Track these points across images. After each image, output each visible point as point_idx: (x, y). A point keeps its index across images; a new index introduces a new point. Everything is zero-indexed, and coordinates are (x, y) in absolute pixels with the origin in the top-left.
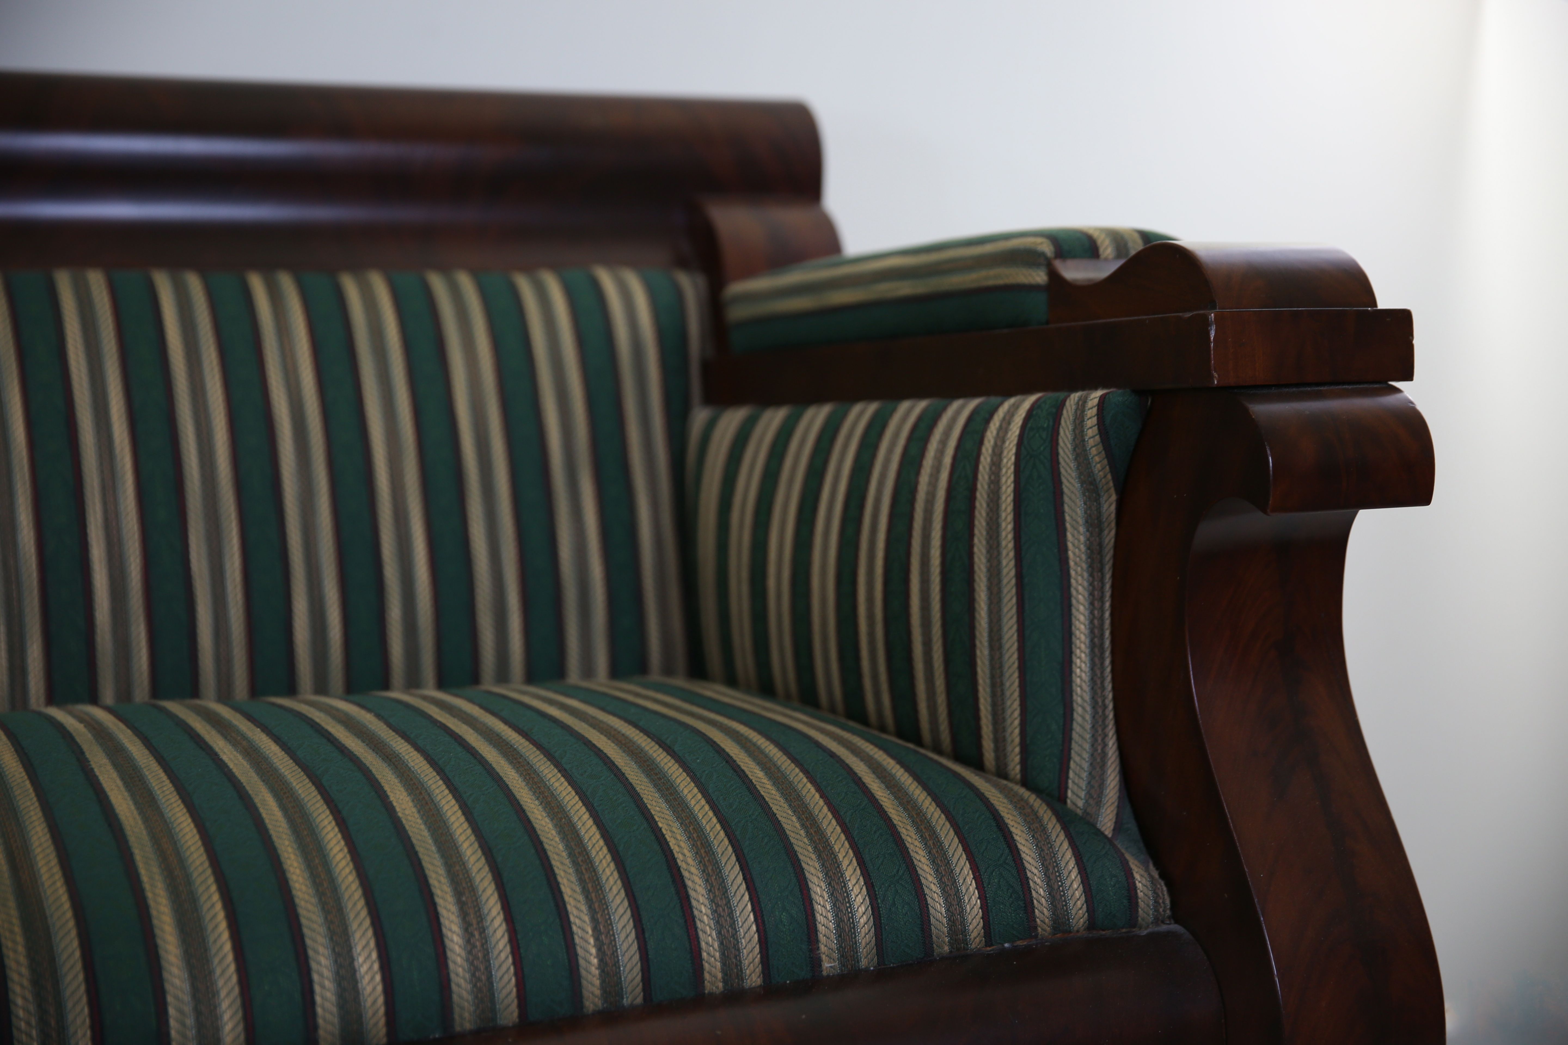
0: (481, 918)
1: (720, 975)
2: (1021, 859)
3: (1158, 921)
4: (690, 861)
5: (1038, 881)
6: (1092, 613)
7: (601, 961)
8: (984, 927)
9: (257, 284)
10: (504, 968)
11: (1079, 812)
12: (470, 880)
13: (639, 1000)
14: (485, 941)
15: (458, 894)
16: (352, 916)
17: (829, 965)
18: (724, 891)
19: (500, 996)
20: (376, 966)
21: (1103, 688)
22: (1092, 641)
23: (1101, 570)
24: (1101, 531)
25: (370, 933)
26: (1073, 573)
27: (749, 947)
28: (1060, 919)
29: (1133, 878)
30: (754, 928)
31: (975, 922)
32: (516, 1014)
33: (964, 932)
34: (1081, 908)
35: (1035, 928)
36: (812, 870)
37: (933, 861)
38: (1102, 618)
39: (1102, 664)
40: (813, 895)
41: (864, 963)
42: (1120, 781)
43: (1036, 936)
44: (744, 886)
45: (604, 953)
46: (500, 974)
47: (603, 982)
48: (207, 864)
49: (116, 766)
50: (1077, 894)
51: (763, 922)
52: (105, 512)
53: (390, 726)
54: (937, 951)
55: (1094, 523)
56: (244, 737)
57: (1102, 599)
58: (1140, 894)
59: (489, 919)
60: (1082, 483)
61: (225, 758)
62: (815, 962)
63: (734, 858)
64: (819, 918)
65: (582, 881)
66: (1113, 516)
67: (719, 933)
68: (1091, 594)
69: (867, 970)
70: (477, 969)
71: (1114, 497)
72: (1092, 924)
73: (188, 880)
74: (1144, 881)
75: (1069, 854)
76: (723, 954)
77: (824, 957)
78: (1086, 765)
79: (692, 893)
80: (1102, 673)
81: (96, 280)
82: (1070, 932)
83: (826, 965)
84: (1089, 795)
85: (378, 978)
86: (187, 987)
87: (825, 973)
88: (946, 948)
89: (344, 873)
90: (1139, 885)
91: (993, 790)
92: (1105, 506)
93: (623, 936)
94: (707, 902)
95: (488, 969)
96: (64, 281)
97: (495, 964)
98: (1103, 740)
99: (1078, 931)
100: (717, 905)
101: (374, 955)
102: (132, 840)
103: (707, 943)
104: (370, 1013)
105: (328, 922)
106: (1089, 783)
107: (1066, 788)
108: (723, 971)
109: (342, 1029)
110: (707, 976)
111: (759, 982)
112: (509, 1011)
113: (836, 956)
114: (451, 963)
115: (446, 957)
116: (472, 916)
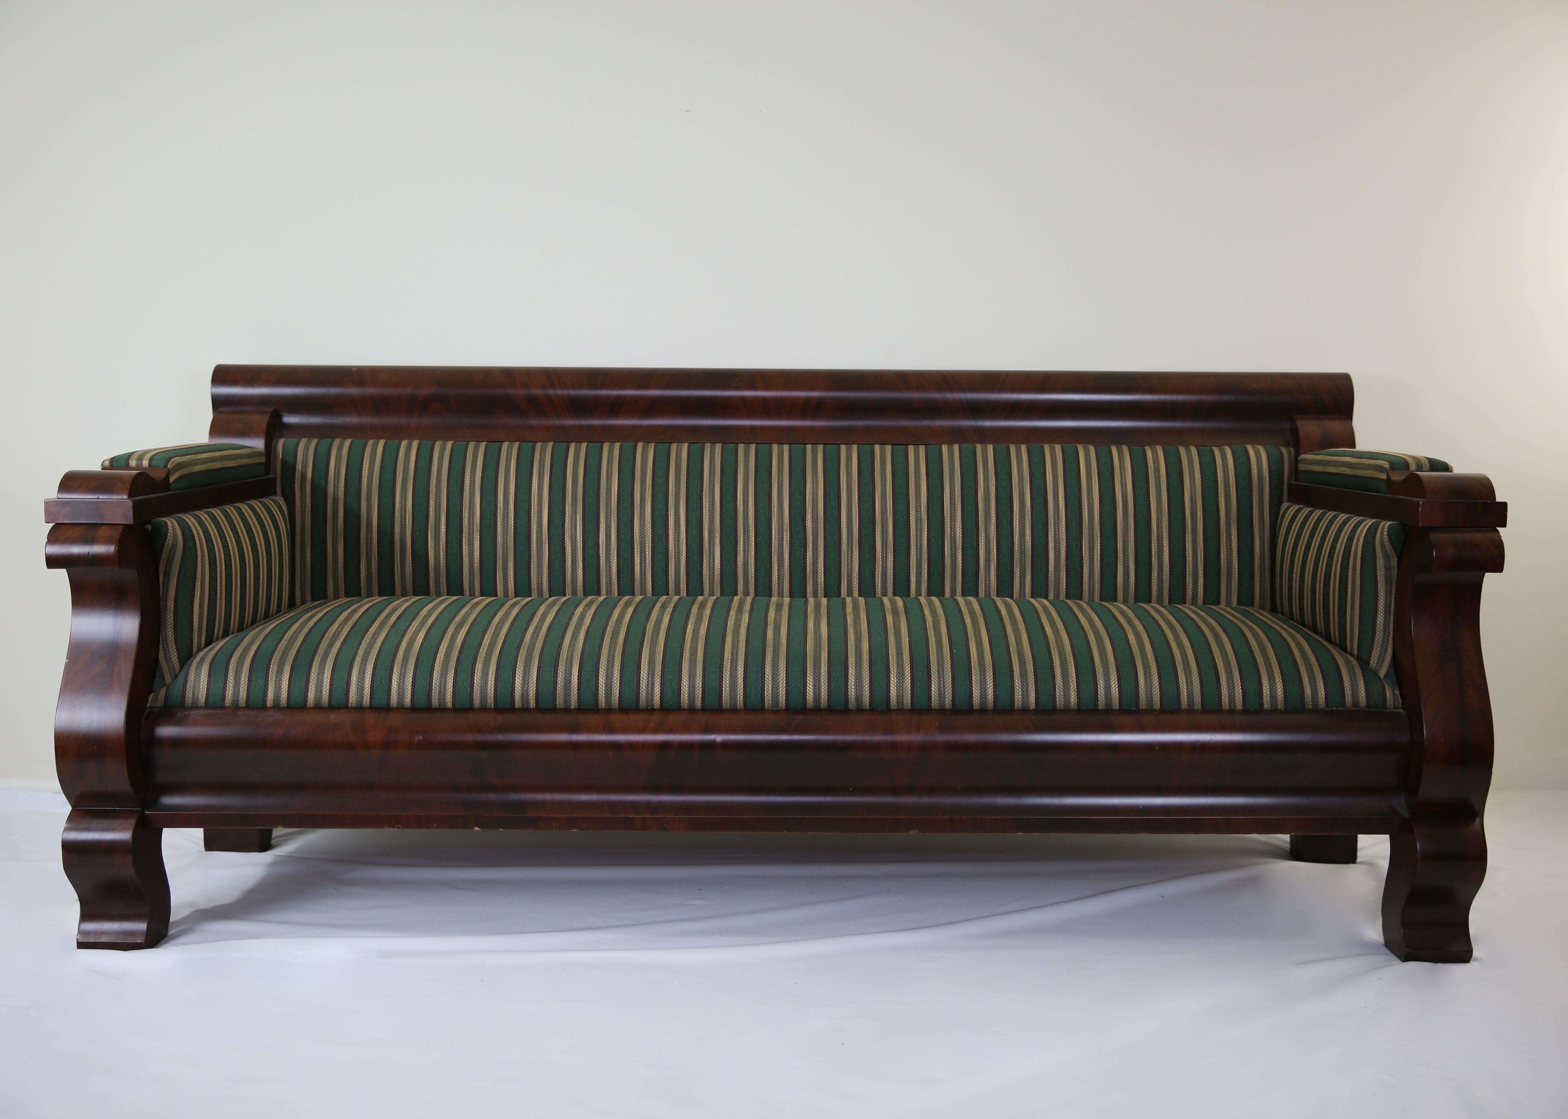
0: (1150, 676)
2: (1343, 681)
3: (1395, 708)
4: (1222, 667)
5: (1348, 689)
6: (1386, 599)
7: (1188, 694)
8: (1325, 701)
9: (1114, 450)
10: (1156, 692)
11: (1374, 669)
12: (1149, 665)
13: (1200, 708)
15: (1144, 668)
16: (1111, 670)
17: (1266, 706)
18: (1232, 678)
19: (1154, 700)
20: (1117, 686)
21: (1389, 626)
22: (1385, 609)
23: (1391, 584)
24: (1391, 571)
25: (1116, 676)
26: (1379, 585)
27: (1239, 696)
28: (1355, 702)
29: (1386, 692)
30: (1241, 691)
31: (1322, 699)
32: (1159, 706)
33: (1318, 702)
34: (1364, 699)
35: (1345, 704)
36: (1264, 675)
37: (1309, 677)
38: (1390, 602)
39: (1389, 618)
40: (1263, 683)
41: (1279, 707)
42: (1391, 660)
43: (1346, 707)
44: (1239, 677)
45: (1189, 692)
46: (1155, 694)
47: (1188, 700)
48: (1071, 650)
49: (1048, 619)
50: (1363, 695)
51: (1244, 689)
52: (1055, 532)
53: (1136, 615)
54: (1307, 707)
55: (1388, 568)
56: (1088, 614)
57: (1391, 595)
58: (1388, 698)
59: (1153, 677)
60: (1383, 554)
61: (1081, 620)
62: (1262, 705)
63: (1237, 668)
64: (1264, 690)
65: (1185, 669)
66: (1396, 566)
67: (1228, 691)
68: (1386, 592)
69: (1281, 709)
70: (1148, 691)
71: (1396, 559)
72: (1368, 705)
73: (1065, 654)
74: (1390, 694)
75: (1362, 681)
76: (1229, 697)
77: (1265, 703)
78: (1378, 653)
79: (1221, 677)
80: (1389, 621)
81: (1058, 448)
82: (1359, 707)
84: (1378, 663)
85: (1117, 689)
86: (1062, 684)
87: (1265, 708)
88: (1311, 707)
89: (1110, 658)
90: (1388, 695)
91: (1340, 657)
92: (1393, 562)
93: (1196, 687)
94: (1225, 681)
95: (1151, 691)
96: (1047, 448)
97: (1153, 690)
98: (1386, 644)
99: (1362, 707)
100: (1229, 682)
101: (1117, 681)
102: (1050, 641)
103: (1224, 693)
104: (1114, 699)
105: (1104, 671)
106: (1378, 659)
107: (1371, 659)
108: (1229, 703)
109: (1105, 703)
110: (1223, 704)
111: (1241, 708)
112: (1157, 705)
113: (1269, 703)
114: (1140, 688)
115: (1138, 686)
116: (1148, 675)
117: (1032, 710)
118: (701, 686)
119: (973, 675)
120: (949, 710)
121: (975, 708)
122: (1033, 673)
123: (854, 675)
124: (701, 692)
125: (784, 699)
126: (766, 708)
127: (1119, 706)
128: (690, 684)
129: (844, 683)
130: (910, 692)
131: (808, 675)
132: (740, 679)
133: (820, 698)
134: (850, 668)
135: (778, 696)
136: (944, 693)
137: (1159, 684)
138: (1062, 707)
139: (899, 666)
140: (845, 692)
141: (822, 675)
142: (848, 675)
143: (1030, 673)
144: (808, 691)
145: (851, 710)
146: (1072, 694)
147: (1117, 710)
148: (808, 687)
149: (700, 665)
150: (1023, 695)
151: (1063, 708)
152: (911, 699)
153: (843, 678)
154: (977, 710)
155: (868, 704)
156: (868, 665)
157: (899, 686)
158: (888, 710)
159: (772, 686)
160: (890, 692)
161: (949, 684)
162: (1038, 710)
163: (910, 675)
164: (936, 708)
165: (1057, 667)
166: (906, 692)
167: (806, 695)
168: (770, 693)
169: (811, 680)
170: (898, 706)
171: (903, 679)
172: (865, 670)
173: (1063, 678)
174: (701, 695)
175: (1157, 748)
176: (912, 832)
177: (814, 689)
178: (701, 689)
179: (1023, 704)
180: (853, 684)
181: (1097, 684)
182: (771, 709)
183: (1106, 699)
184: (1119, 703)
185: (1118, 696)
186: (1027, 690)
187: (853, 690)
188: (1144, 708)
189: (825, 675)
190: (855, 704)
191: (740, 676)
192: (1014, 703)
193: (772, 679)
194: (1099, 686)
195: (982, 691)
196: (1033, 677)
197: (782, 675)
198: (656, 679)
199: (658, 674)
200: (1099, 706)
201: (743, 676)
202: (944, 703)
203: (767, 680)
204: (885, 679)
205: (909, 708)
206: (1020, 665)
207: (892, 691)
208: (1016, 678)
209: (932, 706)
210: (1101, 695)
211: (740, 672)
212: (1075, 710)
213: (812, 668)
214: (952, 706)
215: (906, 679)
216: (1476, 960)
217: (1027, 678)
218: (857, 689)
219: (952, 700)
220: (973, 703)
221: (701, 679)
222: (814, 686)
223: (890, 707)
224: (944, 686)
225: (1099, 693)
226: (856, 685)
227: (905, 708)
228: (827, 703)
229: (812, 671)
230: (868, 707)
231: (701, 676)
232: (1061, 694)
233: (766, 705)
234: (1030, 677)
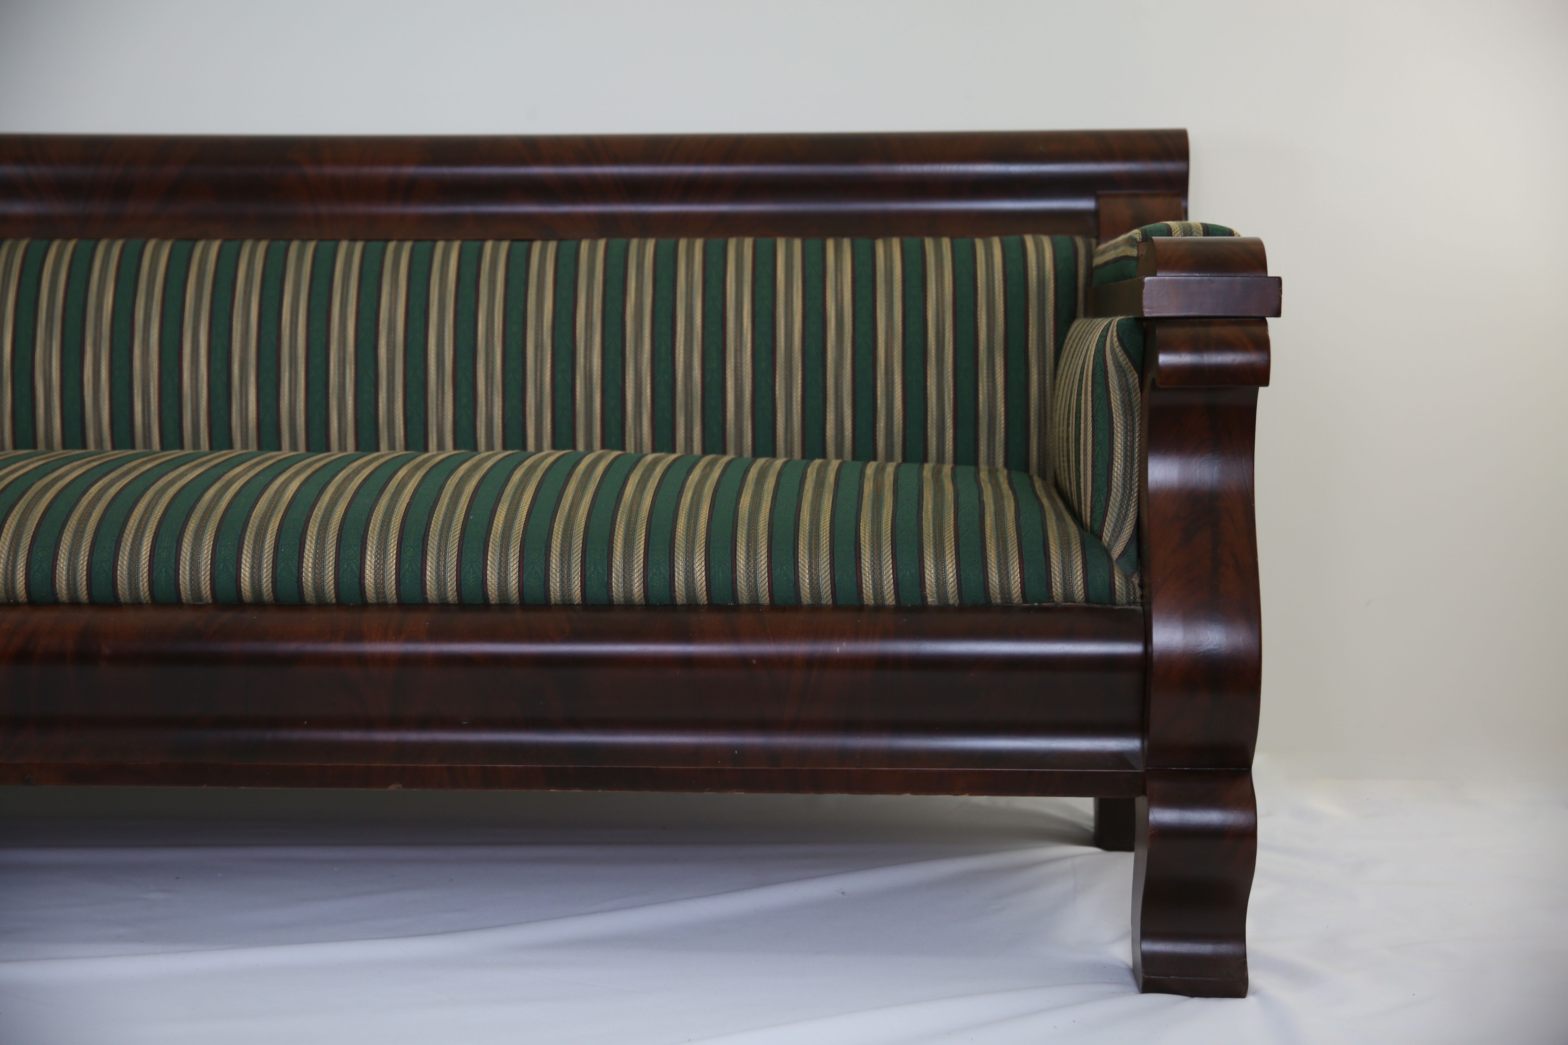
0: (756, 554)
1: (872, 597)
2: (1050, 562)
3: (1129, 603)
4: (867, 542)
5: (1057, 574)
6: (1126, 438)
7: (810, 581)
8: (1021, 593)
9: (830, 244)
10: (763, 578)
11: (1106, 545)
12: (756, 537)
13: (830, 602)
14: (755, 565)
17: (931, 600)
18: (880, 557)
20: (703, 569)
21: (1131, 479)
22: (1125, 453)
23: (1132, 414)
24: (1130, 394)
26: (1114, 416)
27: (888, 585)
28: (1068, 595)
29: (1114, 578)
30: (892, 576)
31: (1016, 590)
32: (768, 600)
33: (1009, 593)
34: (1080, 591)
35: (1053, 597)
36: (928, 553)
37: (998, 556)
38: (1133, 442)
39: (1132, 466)
40: (926, 565)
41: (951, 602)
42: (1133, 530)
43: (1053, 601)
44: (891, 556)
45: (812, 578)
46: (760, 580)
47: (811, 591)
50: (1079, 583)
51: (897, 574)
54: (993, 601)
55: (1125, 389)
57: (1133, 431)
58: (1117, 588)
59: (760, 555)
60: (1116, 367)
62: (924, 598)
63: (890, 543)
64: (927, 576)
65: (810, 544)
66: (1138, 385)
67: (873, 576)
68: (1126, 428)
69: (954, 605)
70: (750, 576)
71: (1136, 375)
72: (1087, 599)
74: (1121, 581)
75: (1080, 562)
76: (874, 587)
77: (928, 596)
78: (1113, 520)
79: (863, 556)
80: (1131, 471)
82: (1075, 602)
83: (929, 600)
84: (1112, 535)
85: (704, 573)
86: (621, 565)
87: (929, 603)
88: (999, 601)
89: (701, 528)
90: (1117, 583)
91: (1055, 527)
92: (1131, 380)
93: (823, 571)
94: (869, 561)
95: (755, 577)
98: (1127, 507)
99: (1080, 602)
100: (874, 564)
101: (703, 564)
103: (866, 581)
104: (699, 589)
106: (1114, 529)
107: (1103, 531)
108: (873, 595)
109: (687, 595)
110: (865, 596)
111: (894, 603)
112: (764, 598)
113: (935, 596)
114: (738, 572)
115: (736, 569)
116: (751, 553)
117: (578, 605)
118: (85, 568)
119: (490, 553)
120: (454, 604)
121: (493, 602)
122: (580, 550)
123: (313, 551)
124: (85, 578)
125: (209, 587)
126: (184, 601)
127: (708, 599)
128: (69, 565)
129: (296, 564)
130: (394, 577)
131: (245, 552)
132: (144, 557)
133: (260, 586)
134: (308, 542)
135: (199, 583)
136: (445, 579)
137: (768, 566)
138: (622, 600)
139: (380, 540)
140: (298, 577)
141: (266, 551)
142: (304, 551)
143: (576, 550)
144: (242, 575)
145: (310, 605)
146: (636, 581)
147: (706, 605)
148: (242, 570)
149: (89, 537)
150: (562, 581)
151: (623, 603)
152: (396, 588)
153: (296, 557)
154: (496, 605)
155: (333, 595)
156: (336, 537)
157: (378, 569)
158: (363, 605)
159: (191, 568)
160: (364, 577)
161: (453, 566)
162: (587, 605)
163: (395, 552)
164: (435, 601)
165: (619, 541)
166: (389, 577)
167: (240, 582)
168: (188, 578)
169: (248, 559)
170: (378, 598)
171: (384, 557)
172: (330, 546)
173: (624, 558)
174: (85, 582)
175: (754, 662)
176: (392, 787)
177: (252, 574)
178: (85, 573)
179: (563, 595)
180: (310, 565)
181: (674, 566)
182: (191, 602)
183: (686, 589)
184: (707, 594)
185: (704, 583)
186: (569, 575)
187: (310, 575)
188: (745, 602)
189: (269, 553)
190: (313, 595)
191: (144, 553)
192: (550, 595)
193: (191, 558)
194: (676, 569)
195: (501, 576)
196: (580, 555)
197: (206, 552)
198: (20, 558)
199: (24, 551)
200: (678, 599)
201: (148, 554)
202: (446, 594)
203: (184, 560)
204: (358, 558)
205: (396, 601)
206: (563, 537)
207: (367, 576)
208: (554, 556)
209: (427, 598)
210: (680, 582)
211: (145, 548)
212: (641, 605)
213: (252, 542)
214: (458, 599)
215: (389, 557)
216: (1255, 993)
217: (570, 556)
218: (316, 573)
219: (457, 590)
220: (488, 595)
221: (86, 558)
222: (252, 567)
223: (367, 601)
224: (445, 568)
225: (676, 579)
226: (314, 567)
227: (390, 602)
228: (271, 594)
229: (251, 547)
230: (334, 601)
231: (87, 554)
232: (620, 580)
233: (183, 596)
234: (575, 555)
